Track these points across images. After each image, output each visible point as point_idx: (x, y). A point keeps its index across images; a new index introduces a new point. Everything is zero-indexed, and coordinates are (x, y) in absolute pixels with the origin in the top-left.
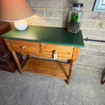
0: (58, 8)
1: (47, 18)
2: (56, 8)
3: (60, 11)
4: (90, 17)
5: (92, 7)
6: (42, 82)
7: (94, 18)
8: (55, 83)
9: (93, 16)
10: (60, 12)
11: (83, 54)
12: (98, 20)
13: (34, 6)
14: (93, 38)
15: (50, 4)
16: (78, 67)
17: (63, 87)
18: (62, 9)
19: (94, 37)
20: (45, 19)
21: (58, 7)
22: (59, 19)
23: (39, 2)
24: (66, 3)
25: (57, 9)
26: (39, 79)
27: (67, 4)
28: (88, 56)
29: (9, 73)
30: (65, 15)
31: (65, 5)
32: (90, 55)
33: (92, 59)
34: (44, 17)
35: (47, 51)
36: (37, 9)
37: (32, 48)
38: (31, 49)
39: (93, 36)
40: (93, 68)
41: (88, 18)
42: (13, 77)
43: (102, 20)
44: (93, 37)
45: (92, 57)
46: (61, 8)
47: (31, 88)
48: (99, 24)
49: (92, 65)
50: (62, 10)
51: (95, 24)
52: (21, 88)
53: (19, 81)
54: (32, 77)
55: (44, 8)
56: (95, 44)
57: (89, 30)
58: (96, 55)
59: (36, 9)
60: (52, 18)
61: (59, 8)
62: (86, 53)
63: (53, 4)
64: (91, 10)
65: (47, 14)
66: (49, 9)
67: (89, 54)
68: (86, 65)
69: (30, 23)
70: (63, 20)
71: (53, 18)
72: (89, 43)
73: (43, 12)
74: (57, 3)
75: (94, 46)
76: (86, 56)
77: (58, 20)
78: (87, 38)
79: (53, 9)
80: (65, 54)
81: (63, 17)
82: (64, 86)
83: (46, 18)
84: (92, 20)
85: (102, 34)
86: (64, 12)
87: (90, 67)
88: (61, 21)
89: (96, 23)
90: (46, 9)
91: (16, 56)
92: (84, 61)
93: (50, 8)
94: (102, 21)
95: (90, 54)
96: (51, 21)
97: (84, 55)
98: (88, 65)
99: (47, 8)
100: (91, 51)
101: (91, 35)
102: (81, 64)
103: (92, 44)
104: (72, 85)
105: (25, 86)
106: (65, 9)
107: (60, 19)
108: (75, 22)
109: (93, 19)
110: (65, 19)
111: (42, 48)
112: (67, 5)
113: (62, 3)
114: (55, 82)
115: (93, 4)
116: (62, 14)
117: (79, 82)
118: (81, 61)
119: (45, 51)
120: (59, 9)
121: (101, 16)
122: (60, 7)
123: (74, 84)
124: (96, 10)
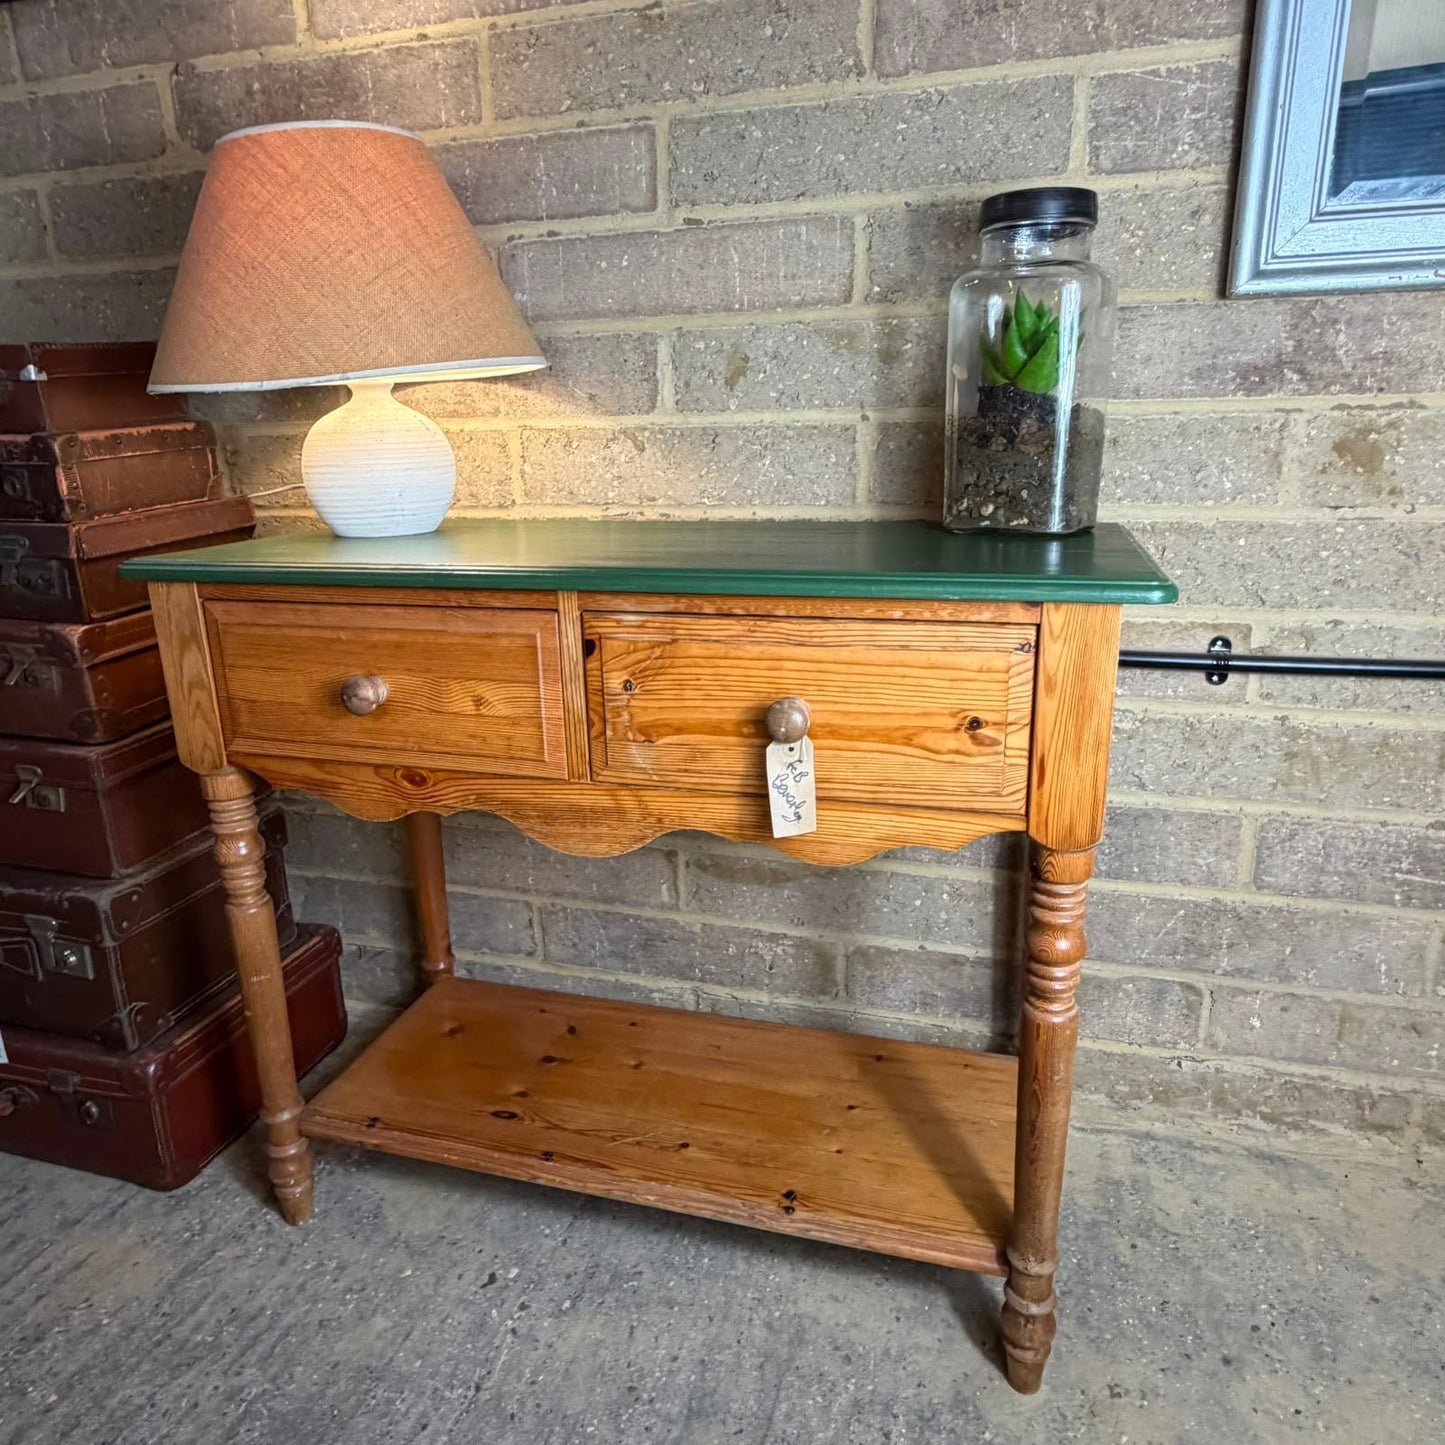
0: (820, 301)
1: (696, 420)
2: (798, 305)
3: (840, 335)
4: (1213, 367)
5: (1209, 255)
6: (582, 1331)
7: (1257, 378)
8: (807, 1356)
9: (1245, 358)
10: (844, 338)
11: (1203, 895)
12: (1313, 390)
13: (554, 300)
14: (1308, 635)
15: (723, 263)
16: (1159, 1128)
17: (945, 1418)
18: (871, 311)
19: (1317, 619)
20: (672, 440)
21: (816, 286)
22: (839, 417)
23: (609, 258)
24: (904, 243)
25: (810, 316)
26: (539, 1284)
27: (914, 251)
28: (1289, 921)
29: (100, 1189)
30: (908, 370)
31: (901, 265)
32: (1322, 906)
33: (1364, 974)
34: (664, 416)
35: (676, 717)
36: (586, 327)
37: (479, 702)
38: (470, 708)
39: (1295, 604)
40: (1413, 1133)
41: (1188, 385)
42: (144, 1256)
43: (1360, 389)
44: (1292, 619)
45: (1357, 941)
46: (857, 296)
47: (406, 1427)
48: (1340, 448)
49: (1374, 1084)
50: (863, 315)
51: (1292, 451)
52: (234, 1411)
53: (223, 1313)
54: (443, 1249)
55: (659, 311)
56: (1347, 720)
57: (1233, 530)
58: (1407, 902)
59: (567, 329)
60: (747, 418)
61: (832, 303)
62: (1245, 876)
63: (763, 269)
64: (1205, 292)
65: (696, 381)
66: (721, 318)
67: (1291, 892)
68: (1291, 1089)
69: (490, 494)
70: (885, 429)
71: (767, 417)
72: (1266, 716)
73: (651, 360)
74: (810, 247)
75: (1342, 748)
76: (1249, 924)
77: (827, 431)
78: (1227, 643)
79: (761, 319)
80: (928, 739)
81: (887, 397)
82: (959, 1403)
83: (678, 420)
84: (1238, 404)
85: (1404, 570)
86: (891, 333)
87: (1363, 1125)
88: (860, 447)
89: (1299, 428)
90: (678, 321)
91: (248, 871)
92: (1243, 1023)
93: (729, 309)
94: (1366, 399)
95: (1316, 892)
96: (738, 450)
97: (1217, 910)
98: (1316, 1087)
99: (691, 311)
100: (1314, 841)
101: (1271, 597)
102: (1203, 1079)
103: (1303, 718)
104: (1098, 1389)
105: (304, 1378)
106: (901, 309)
107: (852, 417)
108: (1022, 398)
109: (1249, 392)
110: (904, 415)
111: (615, 682)
112: (922, 260)
113: (861, 245)
114: (799, 1340)
115: (1211, 225)
116: (868, 365)
117: (1210, 1360)
118: (1192, 1009)
119: (648, 733)
120: (829, 313)
121: (1342, 340)
122: (836, 288)
123: (1132, 1384)
124: (1258, 274)
